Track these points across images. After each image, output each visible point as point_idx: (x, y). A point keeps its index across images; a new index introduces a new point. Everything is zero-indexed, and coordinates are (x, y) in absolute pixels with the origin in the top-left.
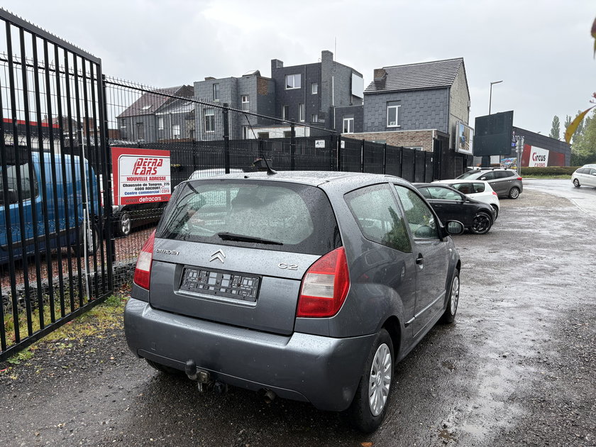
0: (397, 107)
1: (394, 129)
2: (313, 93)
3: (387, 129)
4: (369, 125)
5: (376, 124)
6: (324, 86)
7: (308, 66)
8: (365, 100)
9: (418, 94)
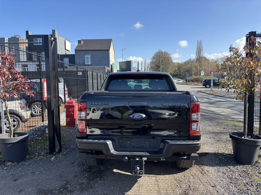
0: (89, 56)
1: (88, 65)
3: (85, 65)
4: (78, 63)
5: (81, 63)
8: (75, 53)
9: (97, 52)
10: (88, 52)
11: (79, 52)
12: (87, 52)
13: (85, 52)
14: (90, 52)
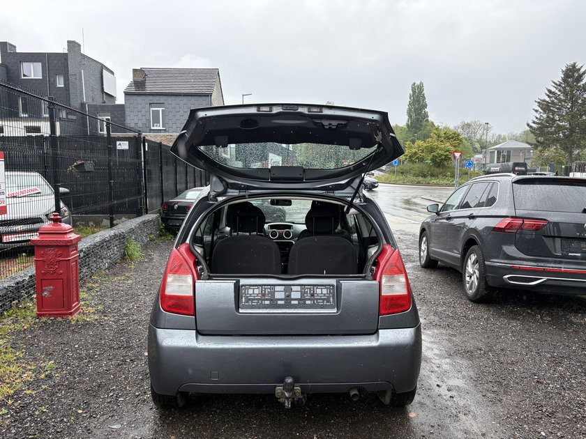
0: (160, 109)
1: (159, 131)
2: (58, 86)
3: (151, 131)
4: (133, 125)
5: (140, 125)
6: (72, 79)
7: (50, 55)
8: (125, 100)
9: (181, 98)
10: (158, 98)
11: (135, 97)
12: (155, 99)
13: (151, 98)
14: (162, 99)
